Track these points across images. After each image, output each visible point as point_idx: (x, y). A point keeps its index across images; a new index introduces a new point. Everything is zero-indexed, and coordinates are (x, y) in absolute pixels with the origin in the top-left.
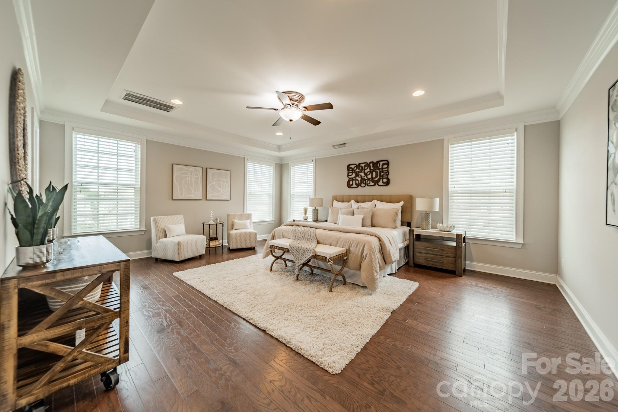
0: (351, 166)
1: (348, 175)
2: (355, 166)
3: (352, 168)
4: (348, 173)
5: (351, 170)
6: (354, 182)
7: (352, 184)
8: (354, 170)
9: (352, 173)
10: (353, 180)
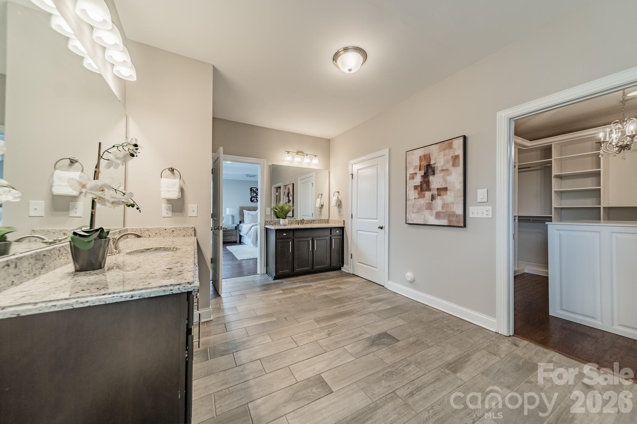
0: (252, 189)
1: (251, 194)
2: (256, 189)
3: (253, 190)
4: (251, 193)
5: (253, 191)
6: (255, 198)
7: (254, 200)
8: (255, 192)
9: (254, 193)
10: (254, 197)
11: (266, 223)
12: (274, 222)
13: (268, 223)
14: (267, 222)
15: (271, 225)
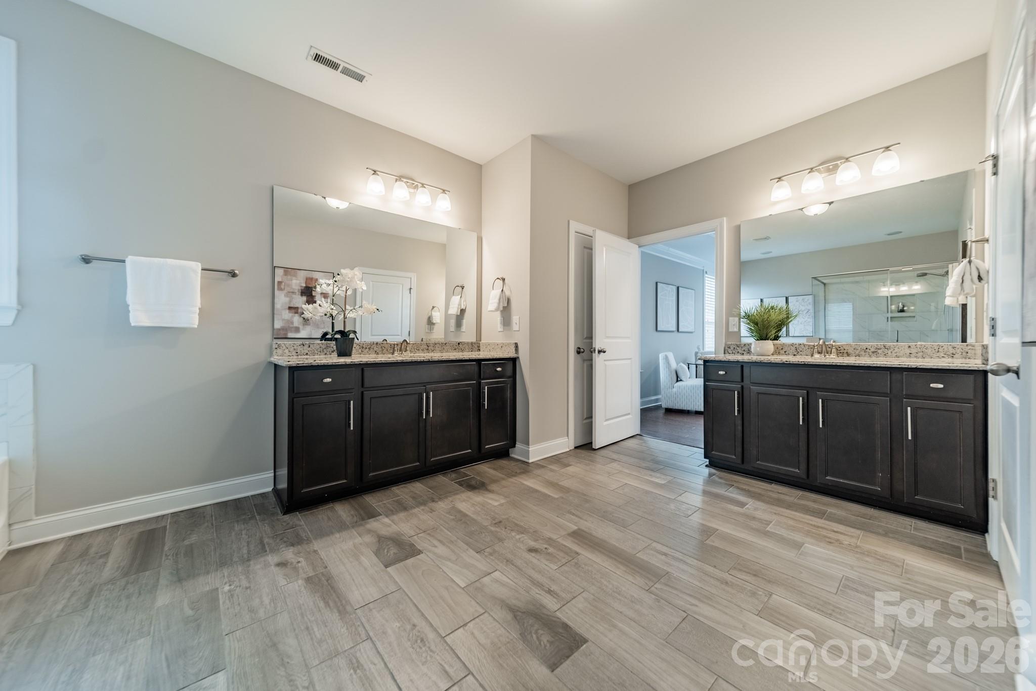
11: (727, 348)
12: (744, 348)
13: (732, 348)
14: (729, 348)
15: (739, 354)
